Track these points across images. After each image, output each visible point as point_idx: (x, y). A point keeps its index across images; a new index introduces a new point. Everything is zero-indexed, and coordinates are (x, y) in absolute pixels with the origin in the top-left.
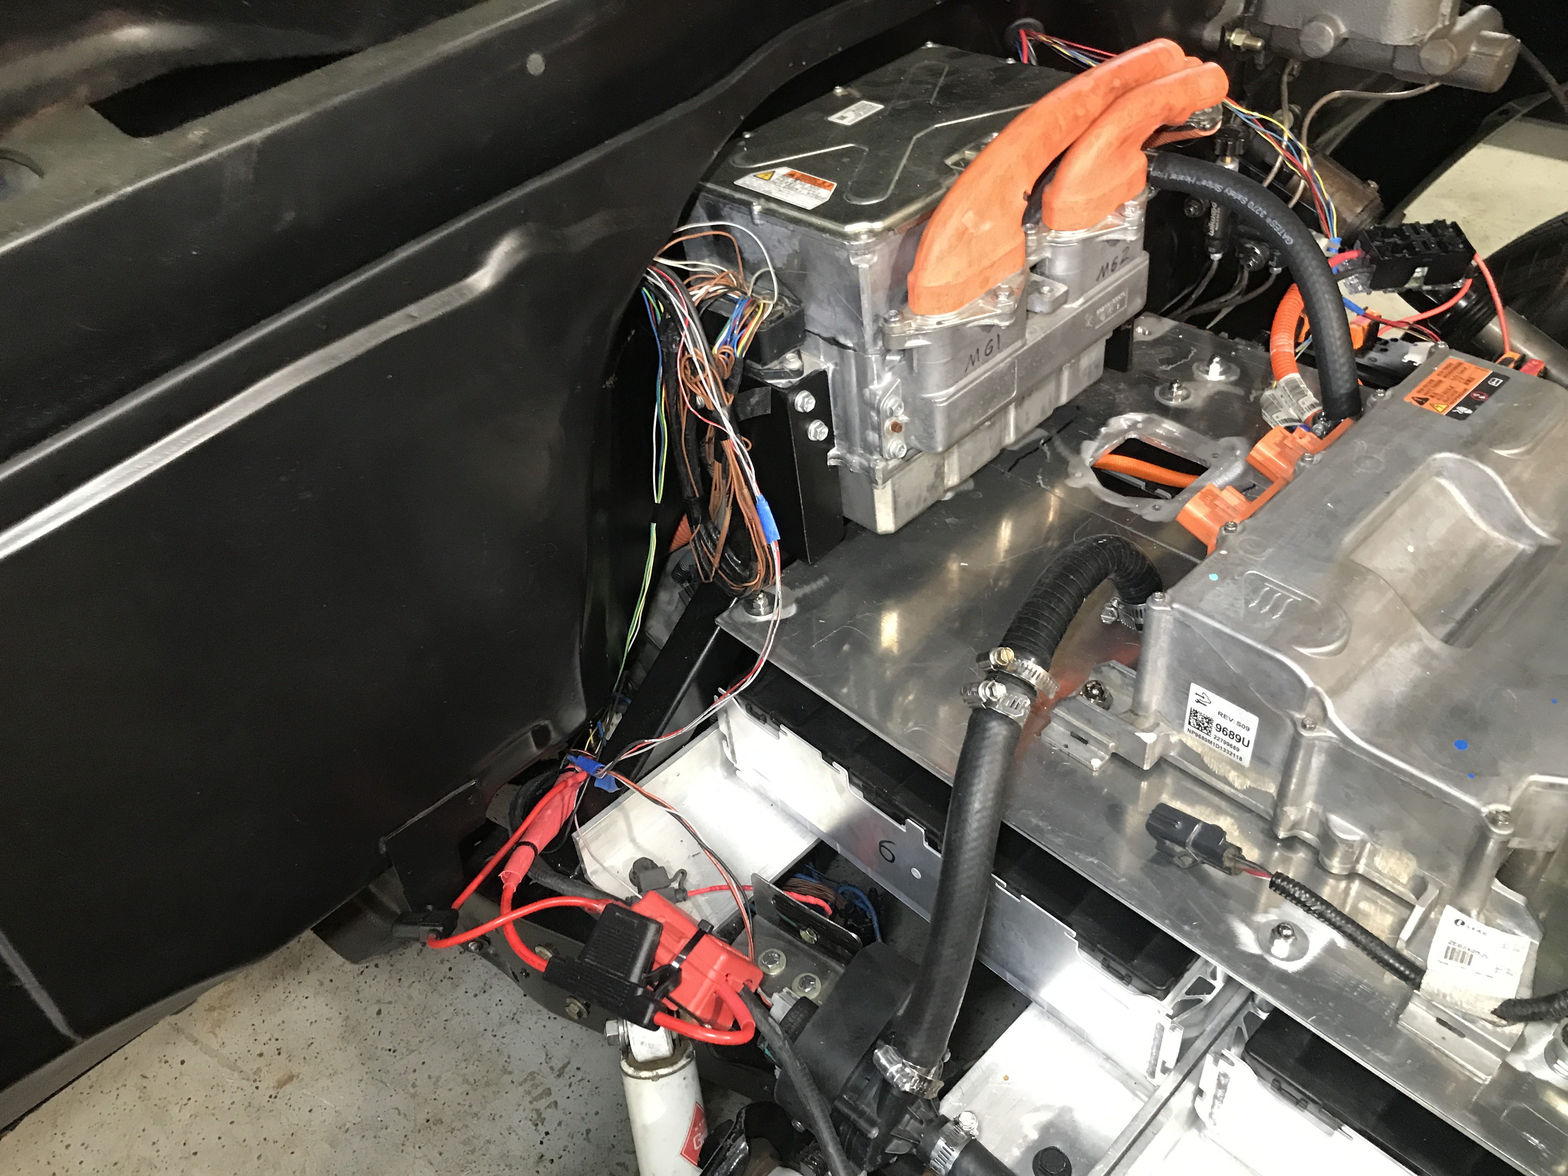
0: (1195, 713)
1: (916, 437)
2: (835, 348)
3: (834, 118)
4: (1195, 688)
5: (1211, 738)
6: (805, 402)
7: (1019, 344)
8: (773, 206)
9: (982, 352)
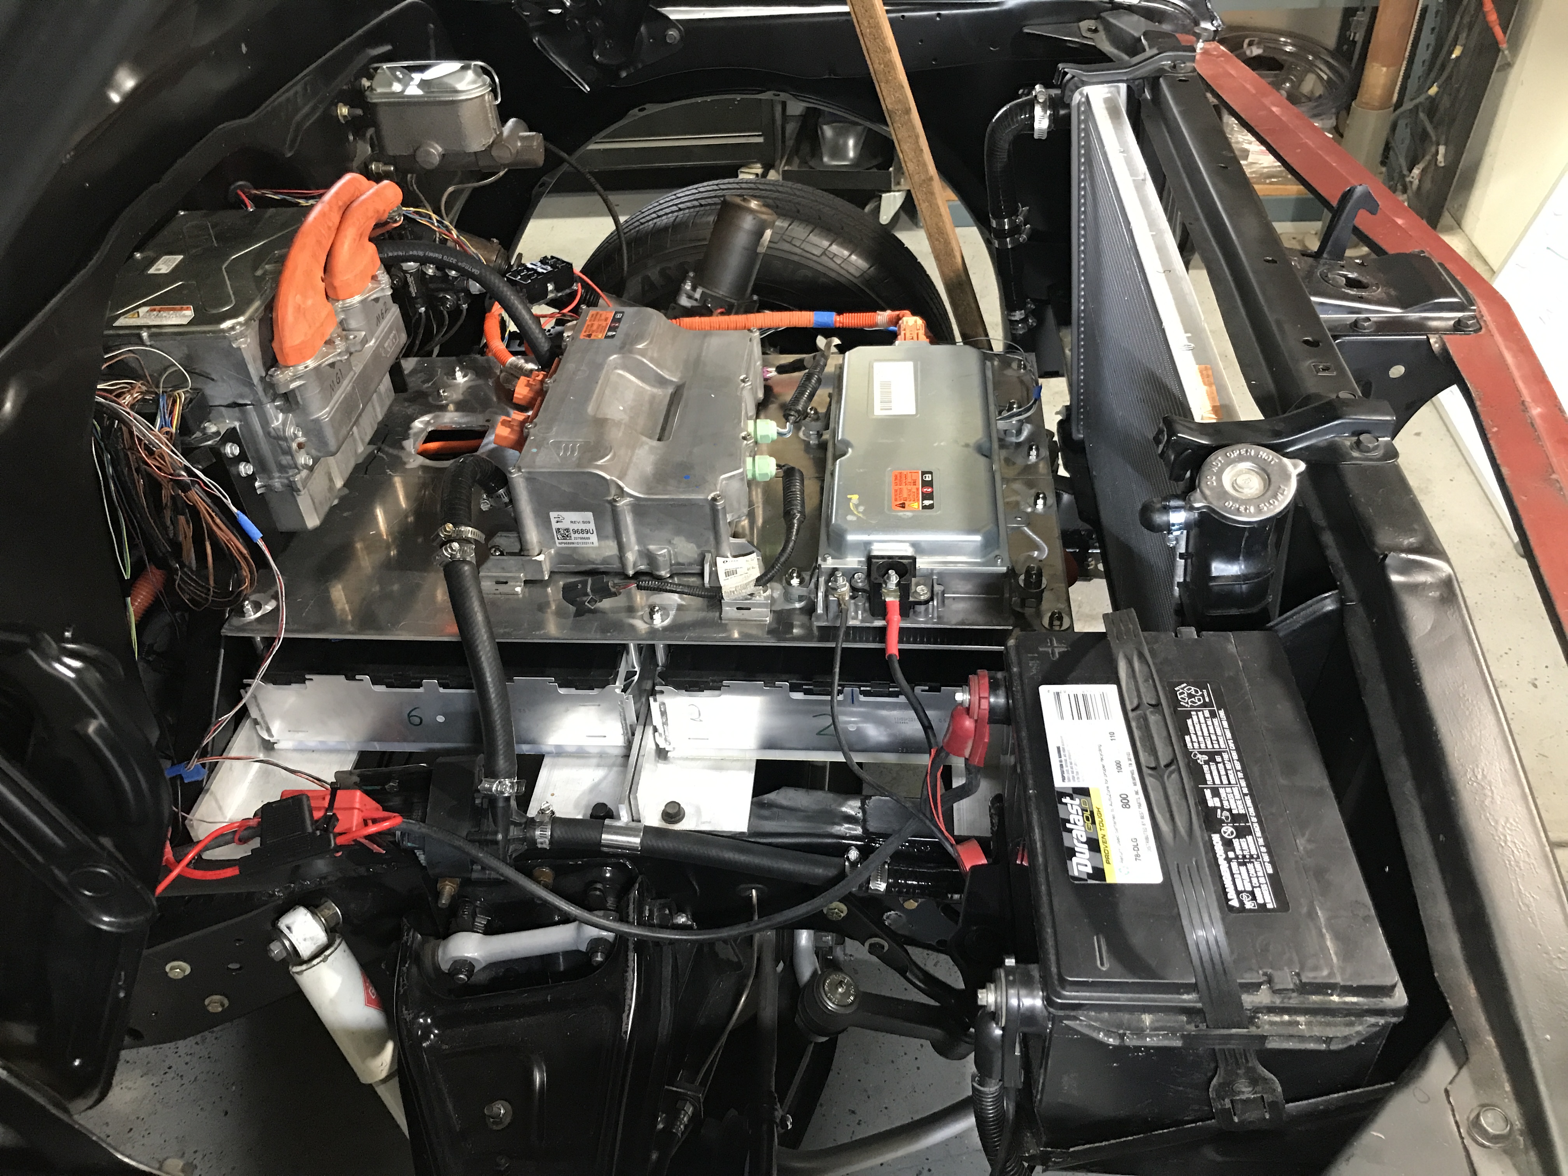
0: (558, 530)
1: (315, 449)
2: (237, 409)
3: (152, 271)
4: (553, 515)
5: (573, 541)
6: (232, 450)
7: (352, 373)
8: (154, 330)
9: (335, 383)
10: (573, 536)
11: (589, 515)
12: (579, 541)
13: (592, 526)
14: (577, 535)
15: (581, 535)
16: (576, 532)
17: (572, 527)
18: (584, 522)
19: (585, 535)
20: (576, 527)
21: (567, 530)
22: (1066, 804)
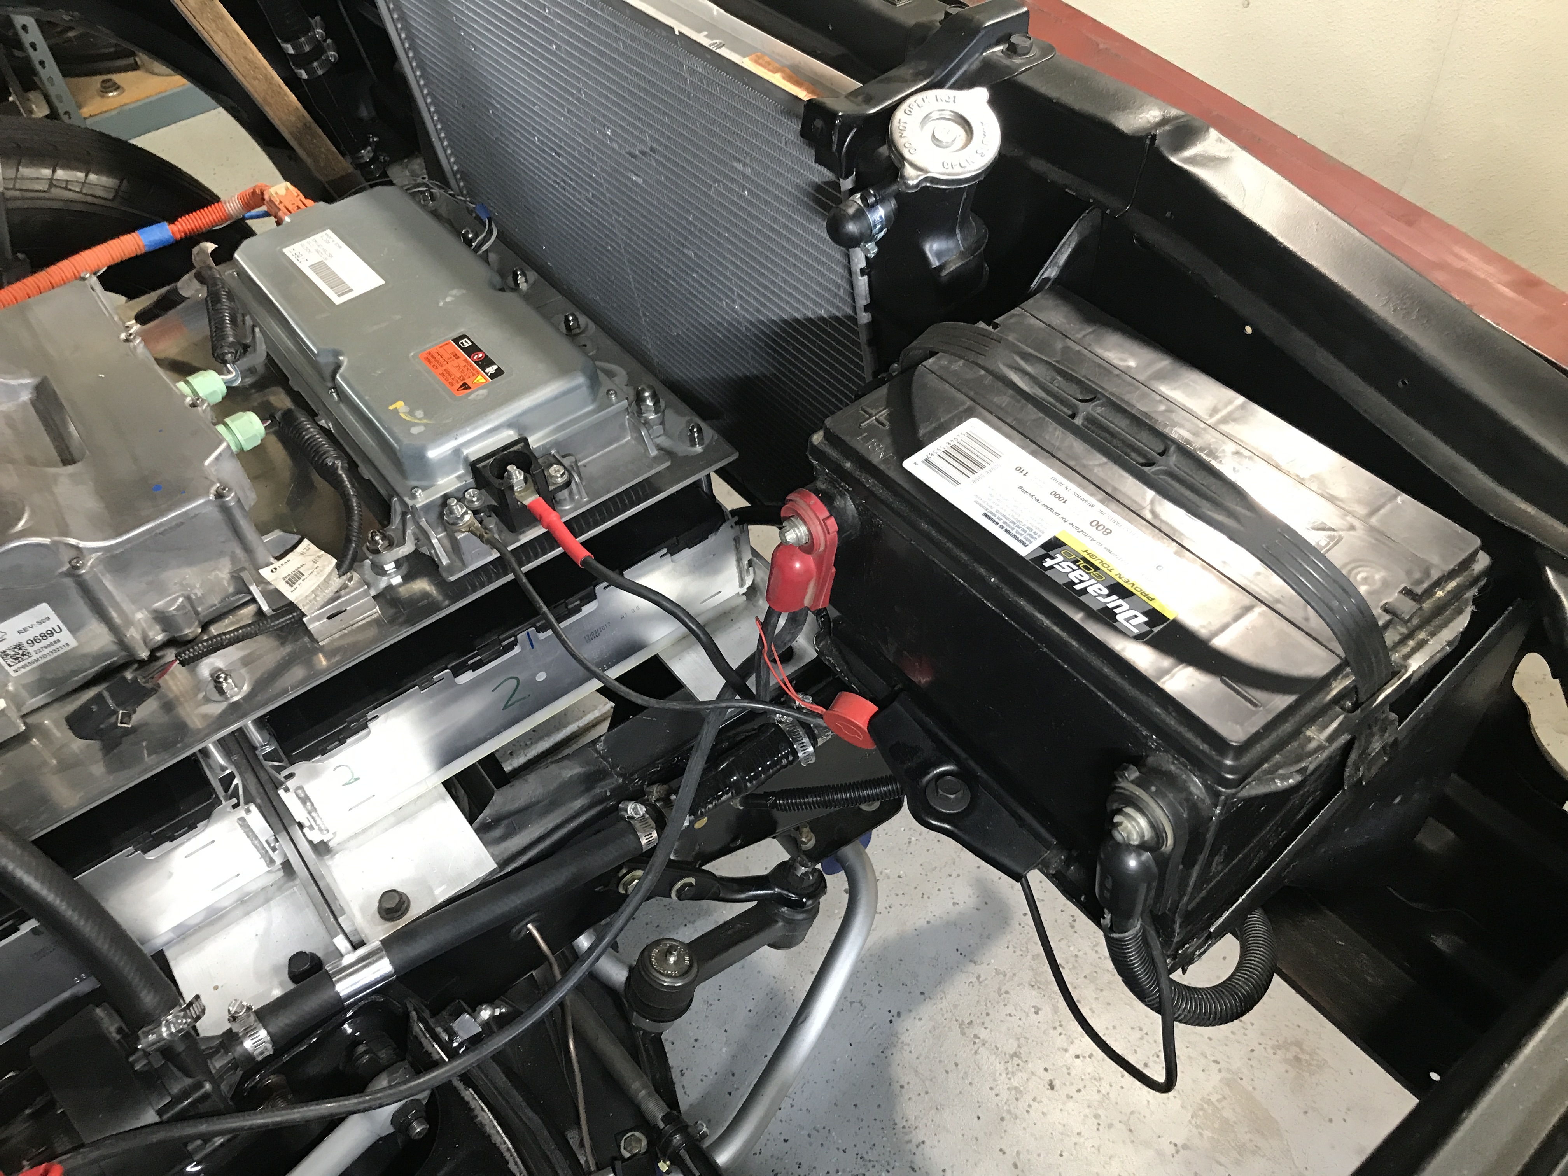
5: (35, 657)
10: (31, 649)
11: (44, 609)
12: (45, 652)
13: (55, 621)
14: (37, 646)
15: (44, 643)
16: (32, 642)
17: (23, 639)
18: (39, 623)
19: (51, 640)
20: (30, 635)
21: (19, 646)
22: (1052, 567)
